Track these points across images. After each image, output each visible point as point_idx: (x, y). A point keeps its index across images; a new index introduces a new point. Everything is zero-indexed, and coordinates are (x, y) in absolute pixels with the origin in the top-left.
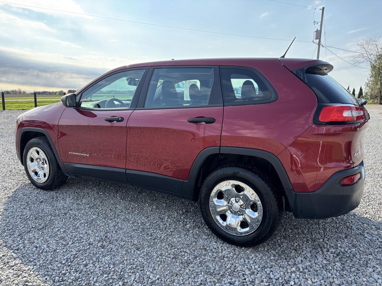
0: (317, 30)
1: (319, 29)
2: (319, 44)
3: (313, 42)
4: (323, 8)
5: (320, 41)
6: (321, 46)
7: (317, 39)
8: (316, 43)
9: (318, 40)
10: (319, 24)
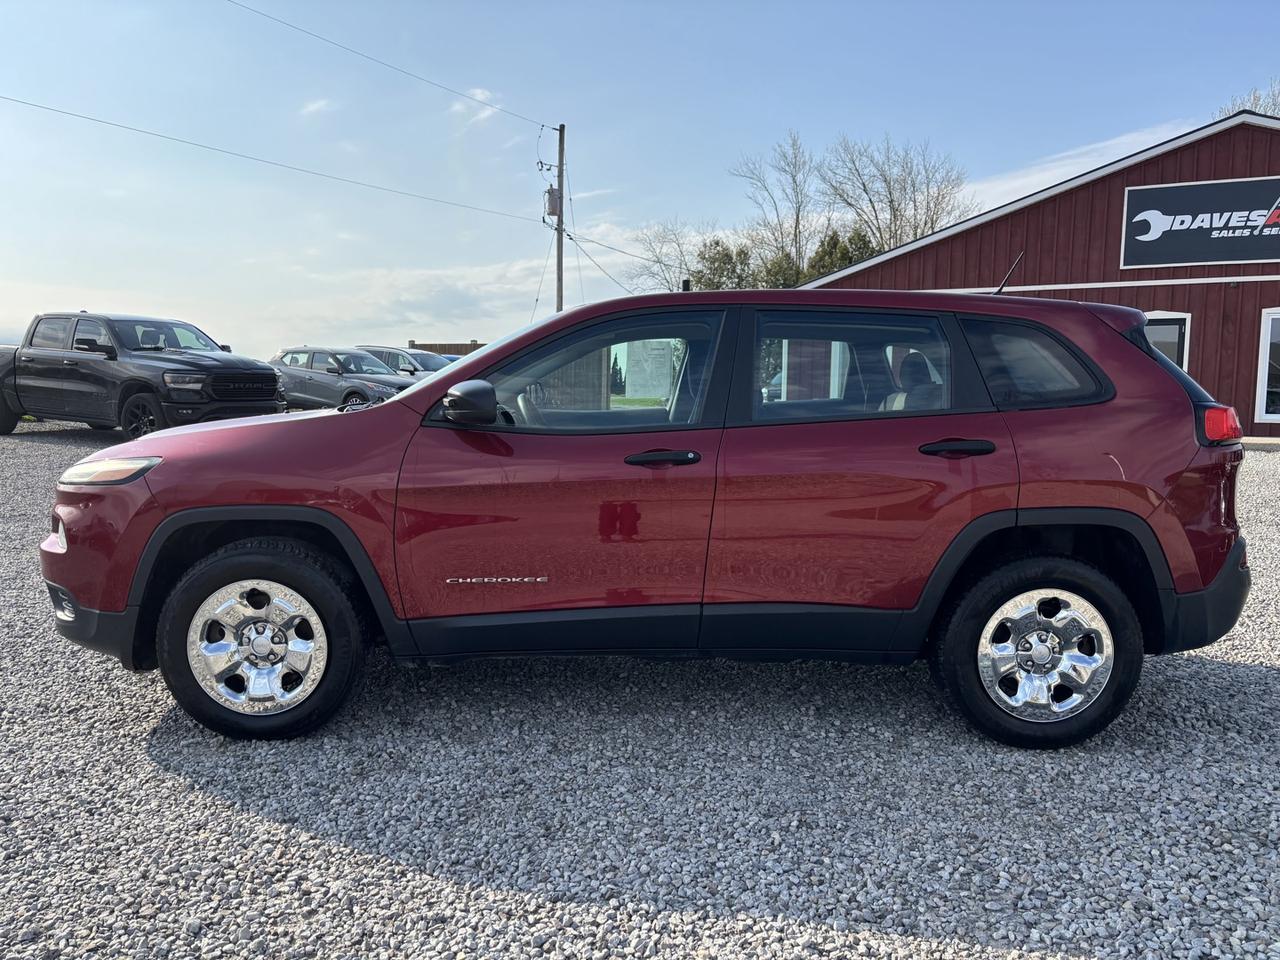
0: (549, 187)
1: (556, 186)
2: (560, 230)
3: (544, 221)
4: (562, 128)
5: (560, 222)
6: (564, 235)
7: (551, 213)
8: (551, 227)
9: (555, 219)
10: (555, 171)
